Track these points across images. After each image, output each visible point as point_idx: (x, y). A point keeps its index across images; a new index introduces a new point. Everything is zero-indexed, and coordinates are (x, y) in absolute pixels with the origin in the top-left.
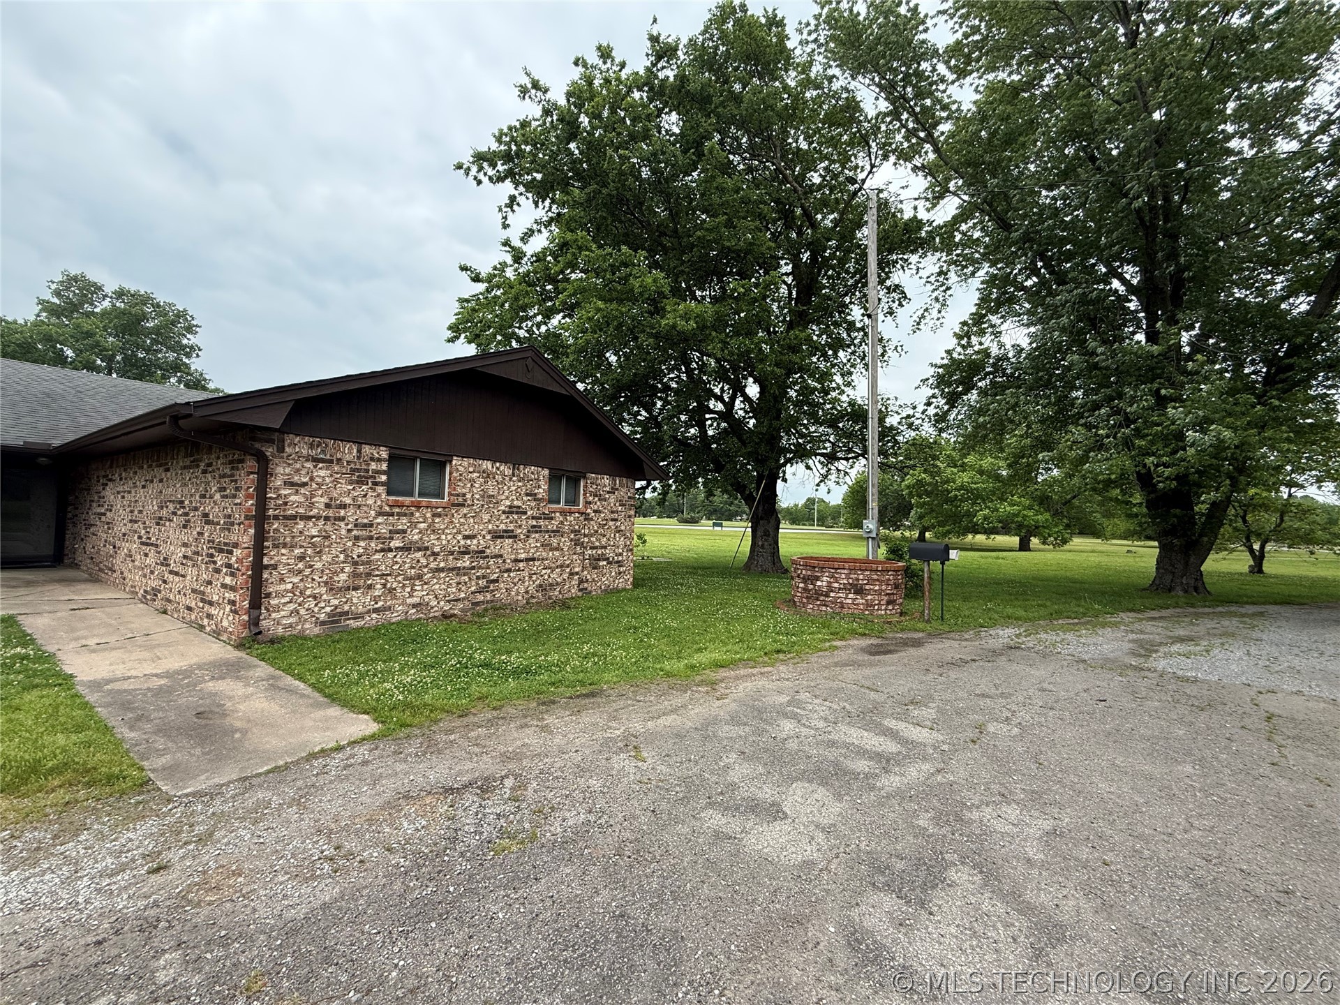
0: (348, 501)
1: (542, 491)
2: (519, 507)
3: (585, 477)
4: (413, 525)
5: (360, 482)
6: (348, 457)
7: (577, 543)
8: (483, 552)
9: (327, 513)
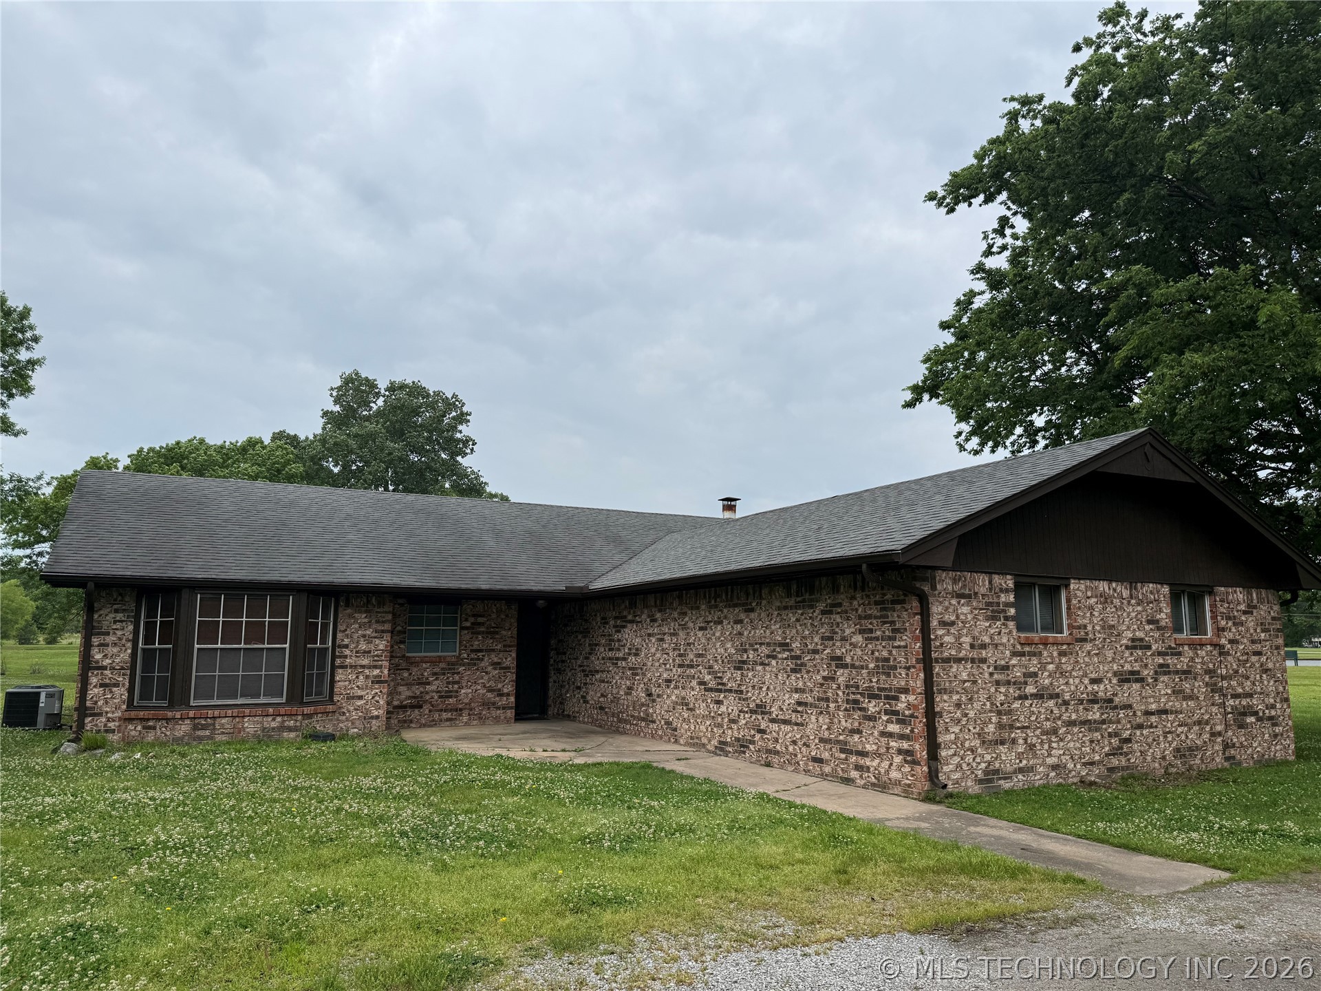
1: (1164, 616)
2: (1141, 640)
3: (1211, 593)
5: (994, 618)
6: (983, 590)
7: (1214, 689)
8: (1110, 701)
9: (974, 654)
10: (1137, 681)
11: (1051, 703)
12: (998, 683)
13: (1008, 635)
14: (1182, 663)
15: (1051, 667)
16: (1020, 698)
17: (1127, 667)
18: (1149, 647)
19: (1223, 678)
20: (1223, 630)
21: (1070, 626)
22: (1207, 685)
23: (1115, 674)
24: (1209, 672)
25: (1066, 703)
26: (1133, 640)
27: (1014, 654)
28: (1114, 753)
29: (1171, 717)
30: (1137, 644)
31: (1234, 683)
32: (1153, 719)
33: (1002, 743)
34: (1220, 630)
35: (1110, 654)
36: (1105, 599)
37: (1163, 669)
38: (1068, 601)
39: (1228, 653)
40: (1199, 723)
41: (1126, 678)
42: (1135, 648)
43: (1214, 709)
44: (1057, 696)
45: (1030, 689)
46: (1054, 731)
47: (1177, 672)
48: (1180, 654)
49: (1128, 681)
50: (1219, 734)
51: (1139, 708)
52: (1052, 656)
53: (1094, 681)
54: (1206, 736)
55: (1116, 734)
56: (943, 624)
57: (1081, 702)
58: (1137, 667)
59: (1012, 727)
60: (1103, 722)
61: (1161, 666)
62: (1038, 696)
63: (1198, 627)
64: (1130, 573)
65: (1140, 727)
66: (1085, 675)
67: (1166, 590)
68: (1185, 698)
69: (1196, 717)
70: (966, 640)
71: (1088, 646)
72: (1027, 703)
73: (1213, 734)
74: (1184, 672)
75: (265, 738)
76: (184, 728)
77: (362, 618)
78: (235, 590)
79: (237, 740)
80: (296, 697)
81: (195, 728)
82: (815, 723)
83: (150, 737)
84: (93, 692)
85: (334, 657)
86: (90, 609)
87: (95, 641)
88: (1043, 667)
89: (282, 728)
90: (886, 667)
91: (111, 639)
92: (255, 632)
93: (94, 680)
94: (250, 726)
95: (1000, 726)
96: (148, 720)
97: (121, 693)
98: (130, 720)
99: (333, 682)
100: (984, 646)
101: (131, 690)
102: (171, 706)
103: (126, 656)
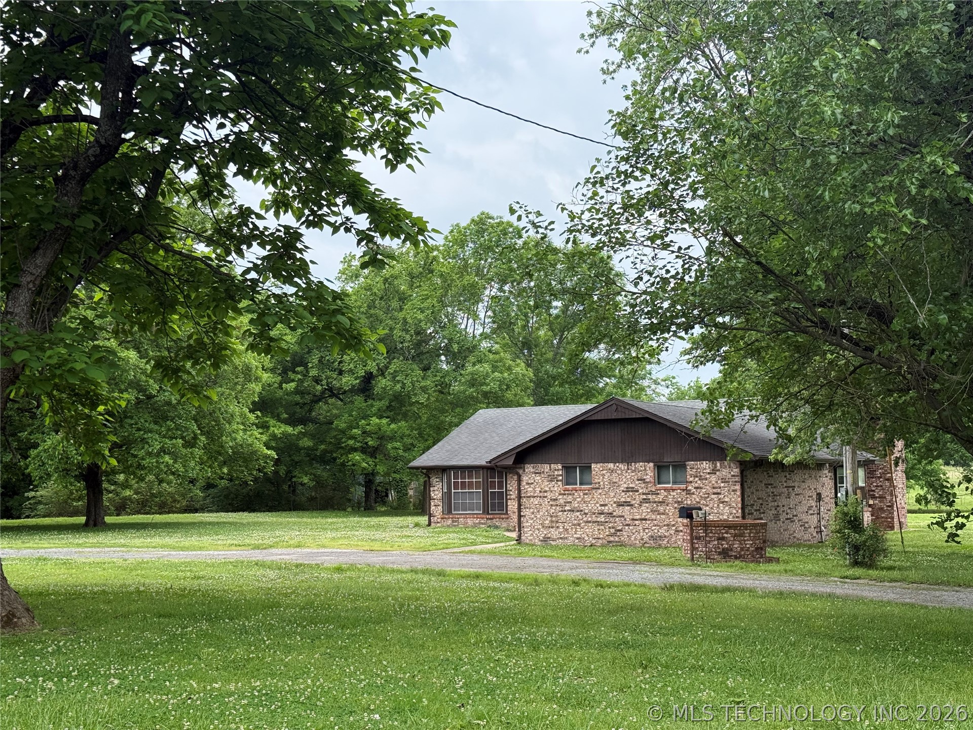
0: (547, 489)
1: (649, 477)
2: (633, 488)
3: (686, 465)
4: (575, 499)
5: (551, 481)
6: (546, 470)
8: (611, 514)
10: (628, 505)
11: (578, 514)
12: (551, 505)
13: (557, 487)
15: (579, 499)
16: (562, 511)
17: (623, 500)
18: (637, 491)
20: (691, 482)
22: (675, 508)
23: (615, 502)
24: (678, 502)
25: (586, 514)
26: (627, 488)
27: (560, 494)
28: (612, 535)
29: (649, 522)
32: (637, 522)
33: (552, 528)
34: (688, 483)
35: (612, 494)
36: (612, 471)
37: (646, 501)
39: (693, 494)
42: (628, 491)
43: (680, 520)
44: (582, 511)
45: (567, 508)
46: (579, 525)
47: (655, 502)
48: (658, 494)
49: (622, 505)
51: (628, 518)
52: (579, 495)
53: (601, 505)
55: (613, 528)
56: (528, 484)
57: (594, 513)
58: (629, 500)
59: (557, 522)
60: (606, 522)
61: (644, 499)
62: (571, 511)
64: (628, 459)
65: (628, 525)
66: (597, 503)
67: (651, 465)
68: (660, 514)
70: (538, 490)
71: (600, 491)
72: (566, 513)
74: (660, 502)
84: (433, 508)
95: (552, 521)
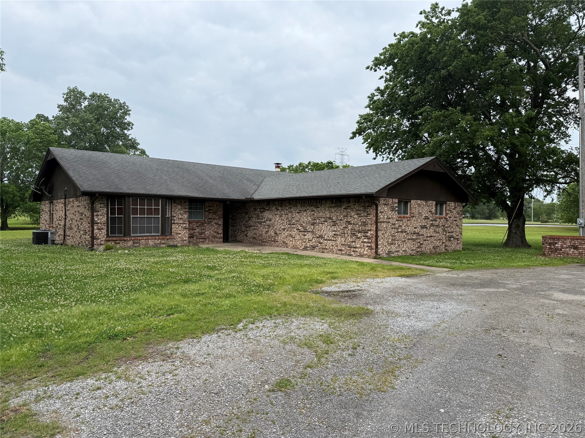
1: (433, 210)
2: (427, 217)
3: (445, 203)
5: (392, 211)
6: (390, 203)
7: (444, 230)
8: (419, 233)
9: (387, 221)
10: (425, 228)
11: (404, 234)
12: (392, 228)
13: (395, 215)
14: (436, 223)
15: (405, 224)
16: (397, 232)
17: (423, 224)
18: (429, 219)
19: (446, 227)
20: (448, 214)
21: (410, 213)
22: (442, 229)
23: (420, 226)
24: (443, 226)
25: (408, 234)
26: (425, 217)
27: (397, 220)
28: (419, 247)
29: (433, 238)
30: (426, 218)
31: (449, 229)
32: (428, 238)
33: (392, 244)
34: (447, 214)
35: (419, 221)
36: (419, 205)
37: (432, 225)
38: (410, 206)
39: (448, 221)
40: (439, 240)
41: (423, 227)
42: (425, 219)
43: (443, 236)
44: (406, 232)
45: (400, 230)
46: (405, 241)
47: (435, 226)
48: (436, 221)
49: (423, 228)
50: (444, 243)
51: (425, 235)
52: (405, 221)
53: (415, 228)
54: (441, 243)
55: (419, 242)
56: (381, 212)
57: (412, 233)
58: (426, 224)
59: (395, 240)
60: (416, 239)
61: (432, 224)
62: (401, 232)
63: (441, 213)
64: (425, 198)
65: (425, 240)
66: (413, 226)
67: (434, 203)
68: (436, 233)
69: (439, 238)
70: (386, 217)
71: (414, 218)
72: (399, 234)
73: (443, 243)
74: (437, 226)
75: (156, 246)
76: (130, 243)
77: (179, 207)
78: (143, 197)
79: (147, 247)
80: (163, 233)
81: (134, 243)
82: (340, 240)
83: (118, 246)
84: (96, 231)
85: (171, 220)
86: (93, 203)
87: (95, 214)
88: (403, 224)
89: (161, 243)
90: (365, 224)
91: (100, 213)
92: (150, 212)
93: (95, 227)
94: (151, 242)
95: (392, 240)
96: (117, 240)
97: (104, 231)
98: (109, 241)
99: (171, 228)
100: (390, 218)
101: (107, 231)
102: (125, 236)
103: (105, 219)
